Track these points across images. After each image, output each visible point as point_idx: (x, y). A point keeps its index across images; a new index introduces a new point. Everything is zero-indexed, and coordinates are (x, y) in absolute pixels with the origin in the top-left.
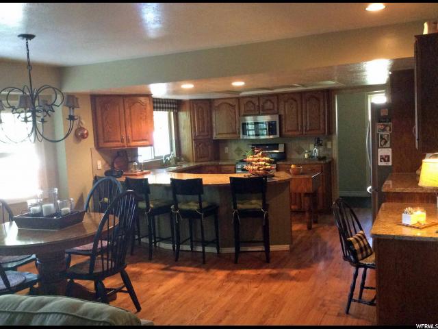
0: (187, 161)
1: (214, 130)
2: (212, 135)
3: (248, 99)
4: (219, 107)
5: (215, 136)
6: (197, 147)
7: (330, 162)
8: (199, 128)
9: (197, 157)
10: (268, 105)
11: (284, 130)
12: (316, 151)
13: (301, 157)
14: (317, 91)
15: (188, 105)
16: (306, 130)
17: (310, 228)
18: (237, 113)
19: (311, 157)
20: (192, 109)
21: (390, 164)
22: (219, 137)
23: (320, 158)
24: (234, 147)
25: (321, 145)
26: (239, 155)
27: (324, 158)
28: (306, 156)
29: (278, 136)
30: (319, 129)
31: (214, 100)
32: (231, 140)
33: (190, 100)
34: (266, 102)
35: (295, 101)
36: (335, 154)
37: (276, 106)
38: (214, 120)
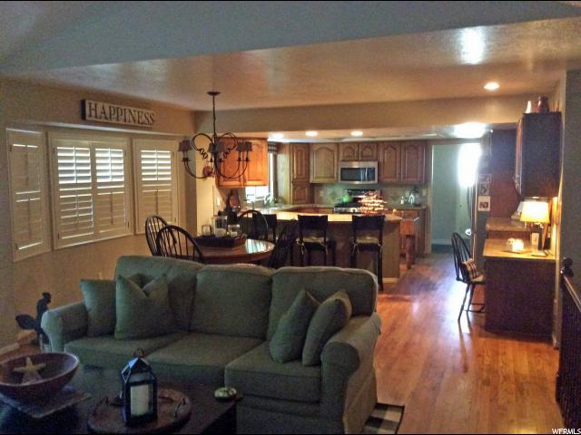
0: (285, 203)
1: (311, 173)
2: (309, 178)
3: (347, 145)
4: (317, 151)
5: (312, 180)
6: (294, 189)
7: (425, 210)
8: (297, 171)
9: (294, 200)
10: (368, 152)
11: (382, 177)
12: (412, 198)
13: (396, 203)
14: (416, 141)
15: (287, 148)
16: (404, 178)
17: (409, 268)
18: (336, 157)
19: (406, 203)
20: (291, 153)
21: (488, 209)
22: (317, 181)
23: (415, 205)
24: (329, 191)
25: (418, 192)
26: (333, 198)
27: (419, 205)
28: (402, 202)
29: (376, 181)
30: (417, 177)
31: (313, 144)
32: (327, 184)
33: (291, 144)
34: (364, 149)
35: (395, 149)
36: (430, 202)
37: (375, 152)
38: (311, 164)
